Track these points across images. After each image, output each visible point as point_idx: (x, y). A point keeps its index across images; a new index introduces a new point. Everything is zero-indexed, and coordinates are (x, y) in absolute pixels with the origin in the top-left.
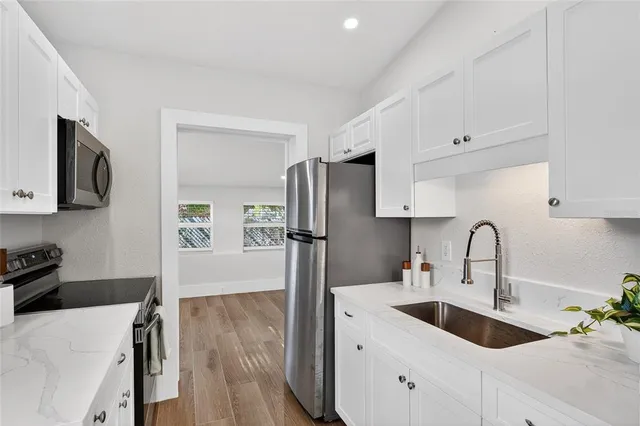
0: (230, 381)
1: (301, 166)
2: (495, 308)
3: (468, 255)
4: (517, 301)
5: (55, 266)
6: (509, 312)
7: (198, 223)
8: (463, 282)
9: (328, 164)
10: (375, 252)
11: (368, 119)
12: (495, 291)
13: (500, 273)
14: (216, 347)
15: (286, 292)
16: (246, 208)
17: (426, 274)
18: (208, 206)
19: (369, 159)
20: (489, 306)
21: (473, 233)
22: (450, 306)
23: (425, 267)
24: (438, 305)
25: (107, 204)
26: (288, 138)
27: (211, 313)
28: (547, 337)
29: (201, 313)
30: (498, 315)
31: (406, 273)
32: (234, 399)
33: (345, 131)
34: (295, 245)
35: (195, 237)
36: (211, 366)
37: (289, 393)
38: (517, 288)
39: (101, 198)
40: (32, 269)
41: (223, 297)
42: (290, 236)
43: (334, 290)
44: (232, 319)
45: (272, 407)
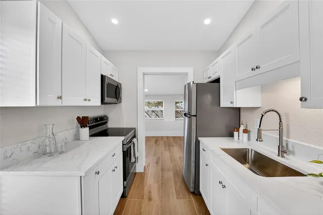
0: (162, 170)
1: (189, 84)
2: (279, 155)
3: (260, 127)
4: (293, 153)
5: (106, 122)
6: (287, 159)
7: (160, 108)
8: (257, 140)
9: (197, 84)
10: (221, 123)
11: (217, 62)
12: (279, 147)
13: (282, 137)
14: (160, 156)
15: (184, 137)
16: (177, 103)
17: (246, 135)
18: (162, 102)
19: (217, 81)
20: (275, 154)
21: (263, 115)
22: (255, 152)
23: (245, 131)
24: (249, 151)
25: (121, 102)
26: (186, 74)
27: (162, 143)
28: (306, 176)
29: (158, 143)
30: (280, 159)
31: (236, 134)
32: (162, 176)
33: (209, 69)
34: (187, 119)
35: (159, 114)
36: (157, 163)
37: (183, 179)
38: (293, 146)
39: (118, 100)
40: (97, 123)
41: (167, 137)
42: (185, 115)
43: (200, 139)
44: (169, 146)
45: (175, 183)
